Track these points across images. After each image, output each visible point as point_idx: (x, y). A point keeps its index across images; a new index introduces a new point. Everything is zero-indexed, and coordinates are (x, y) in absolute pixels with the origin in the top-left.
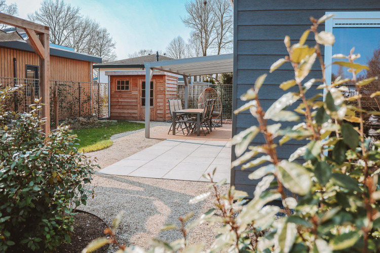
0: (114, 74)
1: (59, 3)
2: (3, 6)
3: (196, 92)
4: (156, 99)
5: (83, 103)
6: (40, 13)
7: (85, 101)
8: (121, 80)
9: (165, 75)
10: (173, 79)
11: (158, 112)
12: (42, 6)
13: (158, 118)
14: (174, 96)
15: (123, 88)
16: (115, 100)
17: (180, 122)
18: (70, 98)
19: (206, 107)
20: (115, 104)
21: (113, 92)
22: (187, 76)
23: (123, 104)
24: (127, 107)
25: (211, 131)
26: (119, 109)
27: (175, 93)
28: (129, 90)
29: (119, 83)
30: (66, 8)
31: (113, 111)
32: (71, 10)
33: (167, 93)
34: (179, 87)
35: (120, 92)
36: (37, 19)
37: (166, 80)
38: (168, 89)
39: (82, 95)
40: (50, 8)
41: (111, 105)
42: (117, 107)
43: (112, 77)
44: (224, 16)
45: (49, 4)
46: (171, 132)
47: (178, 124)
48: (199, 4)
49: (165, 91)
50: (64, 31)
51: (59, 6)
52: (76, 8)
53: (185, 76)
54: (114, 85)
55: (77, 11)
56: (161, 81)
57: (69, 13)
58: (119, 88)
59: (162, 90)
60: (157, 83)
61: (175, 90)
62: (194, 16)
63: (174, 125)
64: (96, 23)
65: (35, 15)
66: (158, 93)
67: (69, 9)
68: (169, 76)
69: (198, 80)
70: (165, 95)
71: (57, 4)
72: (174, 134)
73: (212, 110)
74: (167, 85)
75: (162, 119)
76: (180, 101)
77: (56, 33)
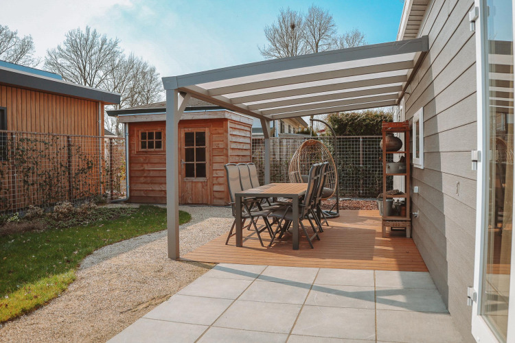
0: (134, 120)
1: (90, 33)
2: (15, 40)
3: (285, 150)
4: (211, 164)
5: (77, 174)
6: (64, 48)
7: (83, 170)
8: (147, 130)
9: (226, 120)
10: (243, 127)
11: (216, 188)
12: (66, 38)
13: (215, 201)
14: (245, 159)
15: (151, 146)
16: (137, 167)
17: (253, 217)
18: (46, 165)
19: (312, 181)
20: (138, 174)
21: (134, 152)
22: (269, 120)
23: (152, 174)
24: (159, 179)
25: (321, 230)
26: (144, 183)
27: (248, 153)
28: (162, 149)
29: (144, 136)
30: (99, 40)
31: (134, 188)
32: (108, 42)
33: (230, 152)
34: (256, 142)
35: (146, 152)
36: (62, 56)
37: (229, 129)
38: (234, 146)
39: (74, 159)
40: (78, 40)
41: (130, 177)
42: (142, 180)
43: (131, 126)
44: (320, 43)
45: (76, 36)
46: (233, 239)
47: (248, 221)
48: (284, 28)
49: (227, 150)
50: (99, 71)
51: (91, 37)
52: (114, 40)
53: (264, 119)
54: (135, 141)
55: (116, 44)
56: (220, 130)
57: (105, 46)
58: (144, 146)
59: (221, 146)
60: (212, 134)
61: (248, 147)
62: (278, 45)
63: (239, 224)
64: (144, 61)
65: (57, 51)
66: (215, 153)
67: (104, 42)
68: (234, 122)
69: (286, 131)
70: (227, 156)
71: (88, 35)
72: (239, 243)
73: (321, 185)
74: (230, 138)
75: (222, 202)
76: (253, 168)
77: (87, 74)
